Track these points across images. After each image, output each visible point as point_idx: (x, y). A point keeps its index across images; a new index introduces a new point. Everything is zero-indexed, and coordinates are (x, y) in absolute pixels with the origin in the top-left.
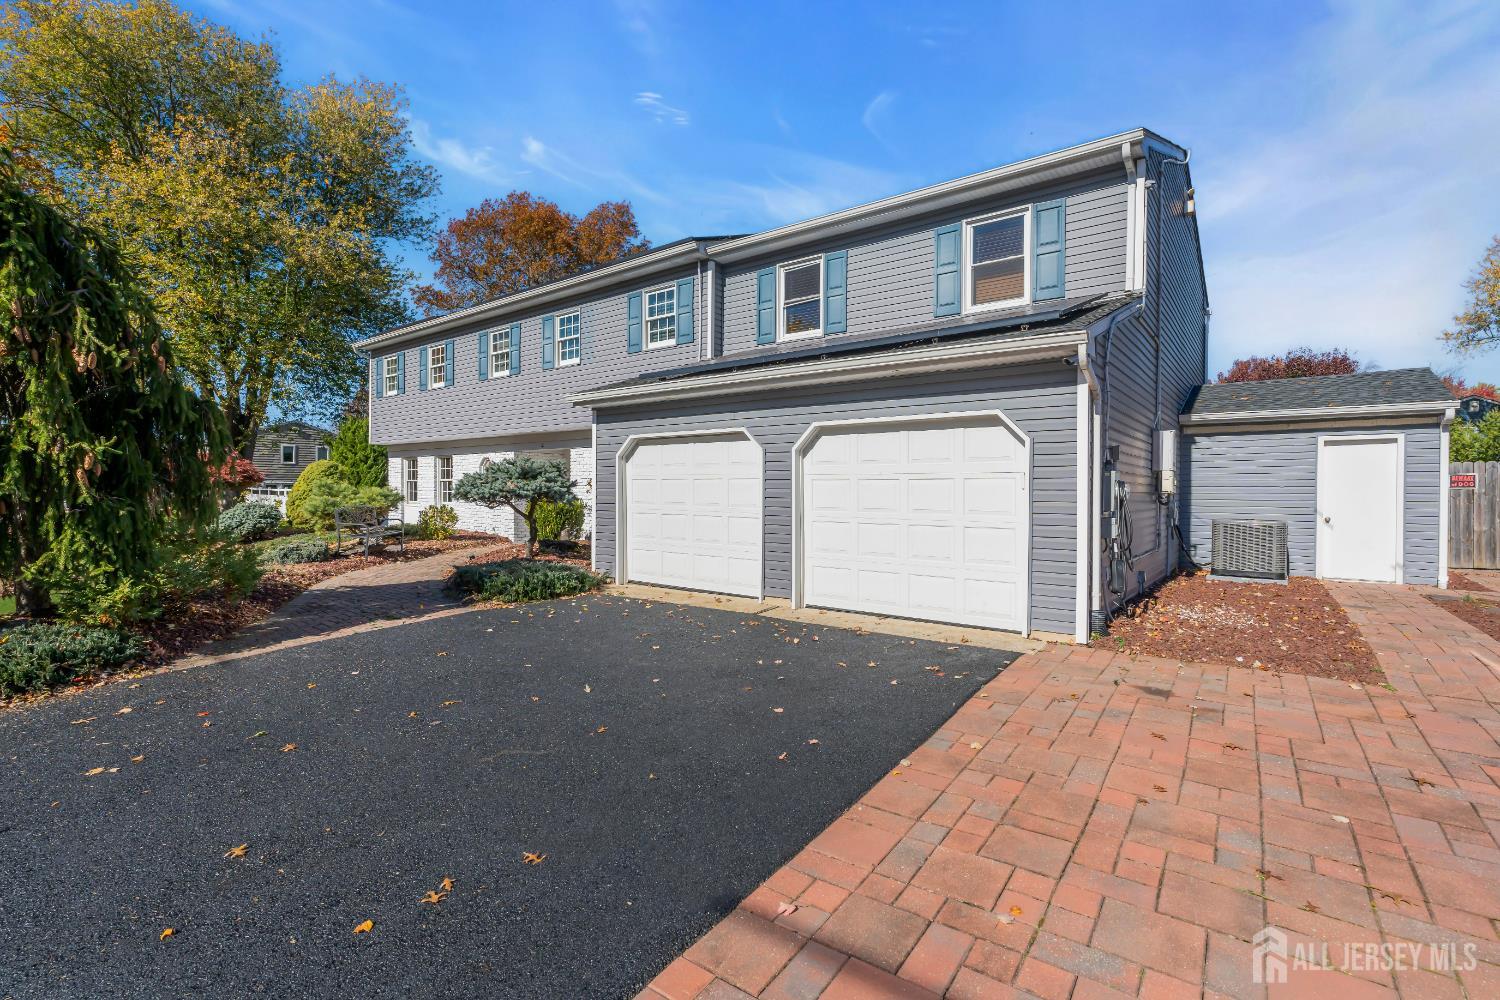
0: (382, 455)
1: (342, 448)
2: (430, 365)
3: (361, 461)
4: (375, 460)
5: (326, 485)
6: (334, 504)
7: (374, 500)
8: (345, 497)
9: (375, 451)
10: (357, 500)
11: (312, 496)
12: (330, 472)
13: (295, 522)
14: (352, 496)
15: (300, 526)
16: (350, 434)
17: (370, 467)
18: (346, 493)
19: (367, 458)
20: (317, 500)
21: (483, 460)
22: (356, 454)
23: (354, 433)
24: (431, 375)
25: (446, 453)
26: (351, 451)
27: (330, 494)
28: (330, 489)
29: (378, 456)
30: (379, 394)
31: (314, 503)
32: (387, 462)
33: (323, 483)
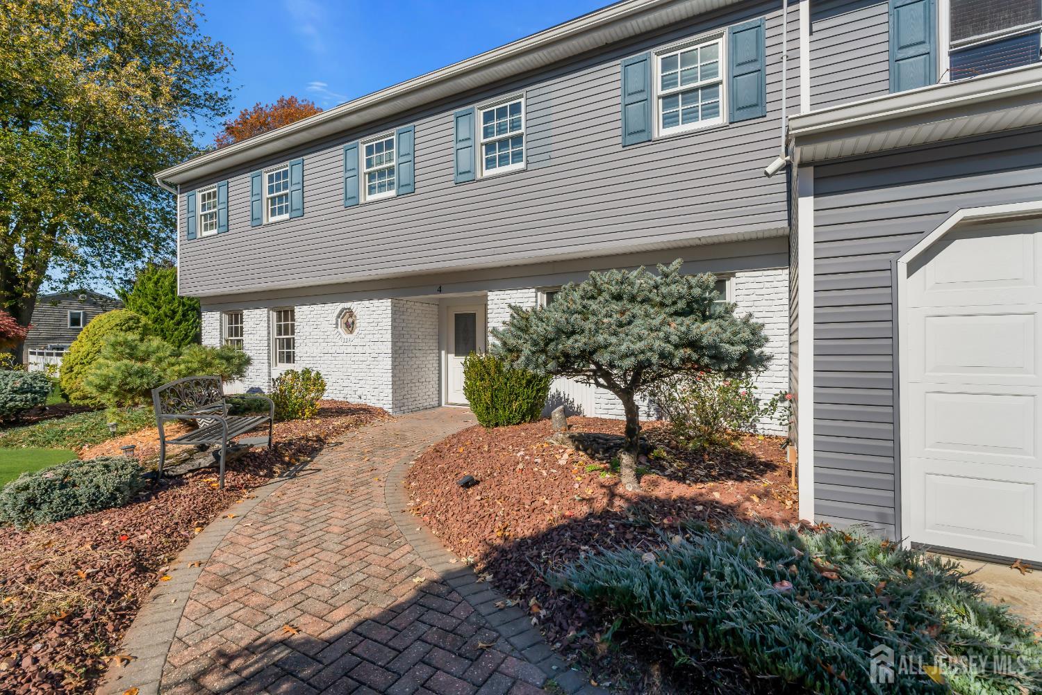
0: (193, 309)
1: (139, 301)
2: (266, 195)
3: (166, 316)
4: (184, 315)
5: (126, 343)
6: (141, 374)
7: (210, 365)
8: (160, 360)
9: (184, 305)
10: (183, 366)
11: (101, 360)
12: (128, 325)
13: (72, 397)
14: (173, 360)
15: (81, 403)
16: (151, 285)
17: (179, 323)
18: (161, 354)
19: (174, 312)
20: (112, 367)
21: (342, 311)
22: (159, 308)
23: (156, 283)
24: (266, 207)
25: (285, 304)
26: (151, 304)
27: (131, 356)
28: (133, 348)
29: (187, 310)
30: (191, 236)
31: (105, 371)
32: (200, 316)
33: (120, 339)
